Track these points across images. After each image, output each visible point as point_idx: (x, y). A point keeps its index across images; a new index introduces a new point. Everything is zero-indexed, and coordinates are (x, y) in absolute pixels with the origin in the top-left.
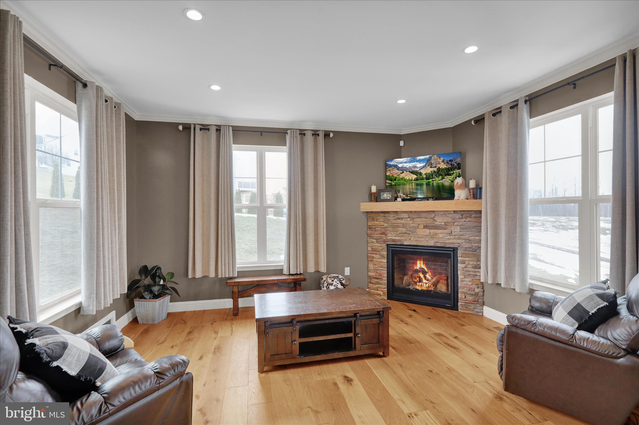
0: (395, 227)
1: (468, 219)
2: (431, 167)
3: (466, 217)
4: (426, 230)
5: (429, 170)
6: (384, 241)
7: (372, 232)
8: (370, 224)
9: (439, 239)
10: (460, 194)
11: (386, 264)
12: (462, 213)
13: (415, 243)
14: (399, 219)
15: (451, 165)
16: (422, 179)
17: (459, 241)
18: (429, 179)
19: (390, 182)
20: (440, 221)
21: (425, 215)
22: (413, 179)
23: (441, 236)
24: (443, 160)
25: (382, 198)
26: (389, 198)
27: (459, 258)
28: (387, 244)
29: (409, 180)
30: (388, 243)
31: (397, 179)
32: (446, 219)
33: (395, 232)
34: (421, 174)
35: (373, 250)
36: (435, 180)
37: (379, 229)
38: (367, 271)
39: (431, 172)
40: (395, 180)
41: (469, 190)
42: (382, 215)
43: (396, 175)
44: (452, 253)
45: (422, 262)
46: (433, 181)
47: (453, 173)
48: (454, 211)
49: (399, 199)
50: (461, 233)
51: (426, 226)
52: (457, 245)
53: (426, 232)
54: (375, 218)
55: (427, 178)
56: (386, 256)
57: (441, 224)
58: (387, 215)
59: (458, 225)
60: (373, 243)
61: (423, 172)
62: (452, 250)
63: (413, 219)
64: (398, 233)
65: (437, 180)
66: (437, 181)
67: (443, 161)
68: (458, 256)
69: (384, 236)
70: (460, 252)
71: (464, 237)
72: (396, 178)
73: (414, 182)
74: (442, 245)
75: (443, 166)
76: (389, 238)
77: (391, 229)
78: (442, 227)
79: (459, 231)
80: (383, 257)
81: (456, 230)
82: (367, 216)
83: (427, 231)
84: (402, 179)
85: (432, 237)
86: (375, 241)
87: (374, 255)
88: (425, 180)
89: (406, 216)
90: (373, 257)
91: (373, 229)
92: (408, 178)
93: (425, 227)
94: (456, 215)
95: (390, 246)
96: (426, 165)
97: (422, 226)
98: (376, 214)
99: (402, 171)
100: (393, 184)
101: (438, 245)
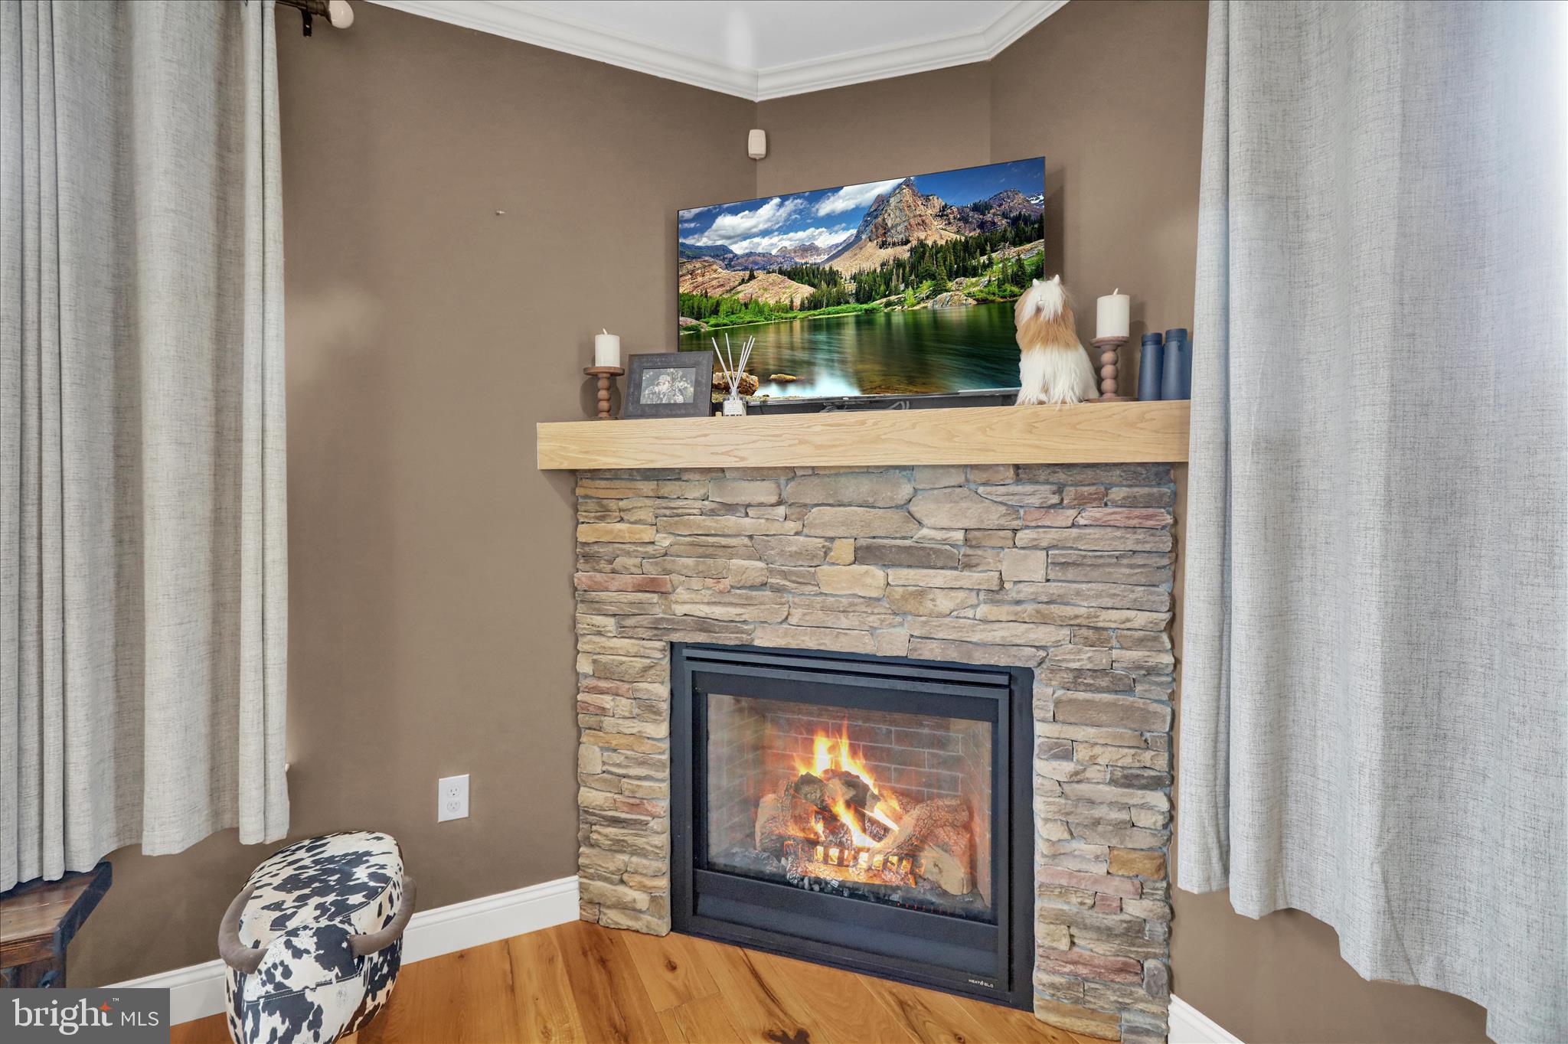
0: (706, 549)
1: (1092, 513)
2: (883, 245)
3: (1081, 503)
4: (867, 572)
5: (873, 258)
6: (657, 628)
7: (598, 577)
8: (585, 533)
9: (935, 622)
11: (666, 745)
12: (1061, 476)
13: (810, 643)
14: (730, 508)
15: (982, 225)
16: (840, 300)
17: (1043, 634)
18: (869, 298)
19: (693, 322)
20: (940, 521)
21: (863, 488)
22: (797, 302)
23: (944, 603)
24: (944, 208)
25: (646, 397)
26: (680, 399)
27: (1039, 728)
28: (672, 644)
29: (780, 308)
30: (676, 637)
31: (723, 308)
32: (974, 513)
33: (709, 582)
34: (832, 278)
35: (603, 672)
36: (900, 302)
37: (630, 562)
38: (573, 782)
39: (883, 265)
40: (715, 311)
41: (1098, 349)
42: (647, 487)
43: (719, 291)
44: (1002, 696)
45: (844, 744)
46: (888, 305)
47: (990, 264)
48: (1017, 467)
49: (734, 405)
50: (1054, 588)
51: (868, 548)
52: (1030, 658)
53: (869, 580)
54: (613, 505)
55: (864, 295)
56: (665, 706)
57: (944, 542)
58: (669, 488)
59: (1035, 548)
60: (599, 633)
61: (846, 267)
62: (1003, 680)
63: (799, 510)
64: (725, 584)
65: (911, 300)
66: (908, 304)
67: (942, 214)
68: (1037, 713)
69: (655, 598)
70: (1044, 694)
71: (1069, 611)
72: (718, 304)
73: (801, 315)
74: (953, 655)
75: (940, 235)
76: (680, 610)
77: (690, 562)
78: (951, 556)
79: (1040, 576)
80: (648, 708)
81: (1028, 573)
82: (573, 491)
83: (874, 577)
84: (746, 305)
85: (901, 609)
86: (610, 624)
87: (607, 701)
88: (853, 305)
89: (763, 491)
90: (603, 711)
91: (603, 565)
92: (772, 302)
93: (865, 554)
94: (1029, 488)
95: (687, 652)
96: (858, 237)
97: (844, 550)
98: (617, 484)
99: (748, 273)
100: (705, 328)
101: (931, 652)
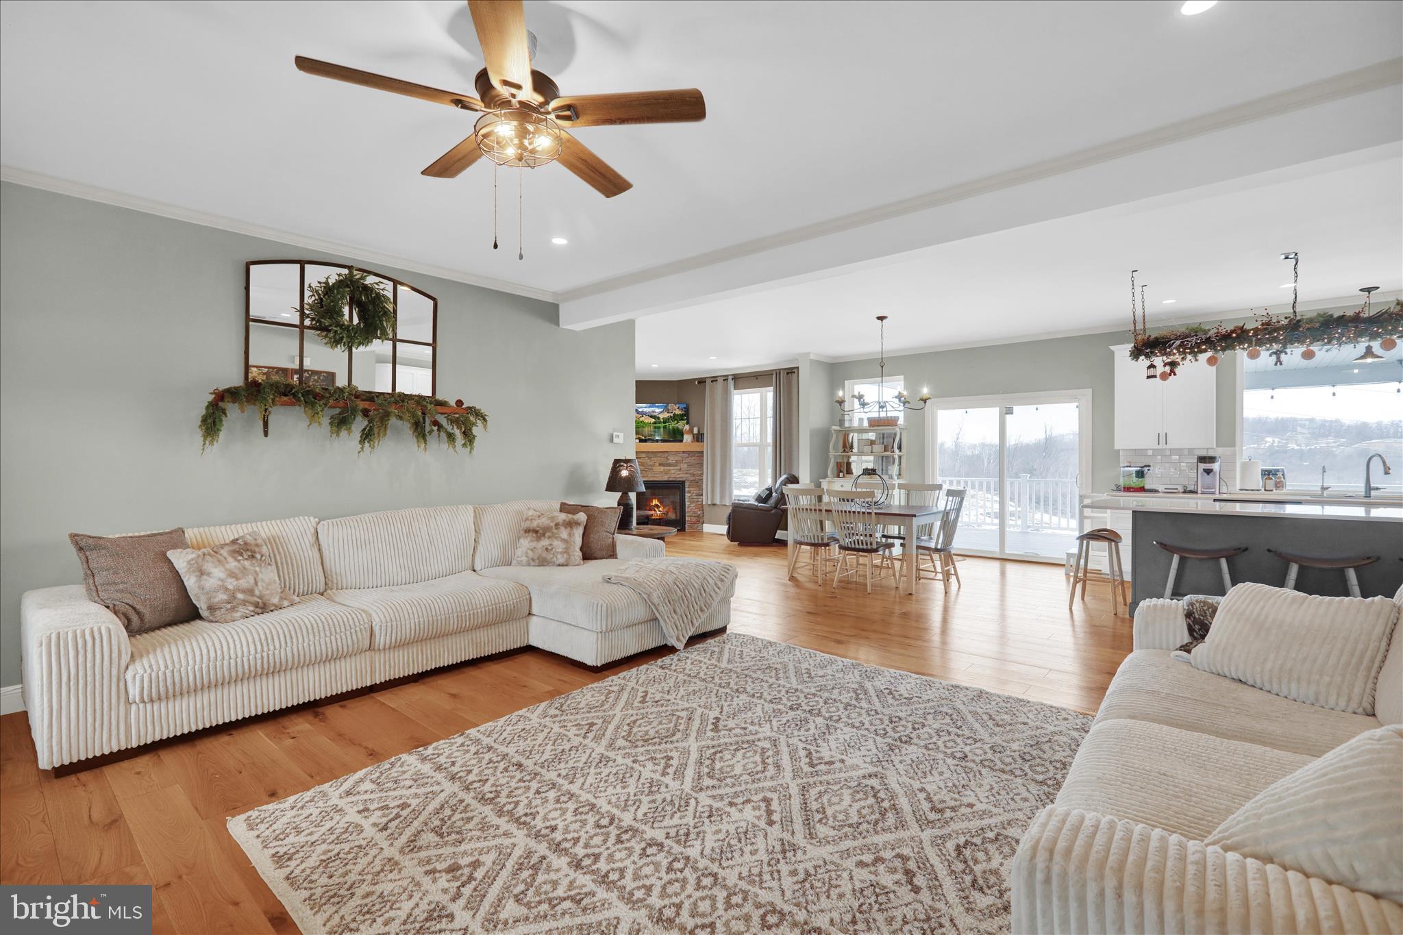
1: (692, 458)
2: (668, 413)
5: (666, 415)
9: (671, 474)
10: (687, 438)
12: (688, 453)
13: (651, 479)
16: (660, 423)
17: (686, 475)
18: (666, 423)
20: (672, 459)
21: (661, 454)
22: (652, 422)
23: (673, 472)
24: (678, 407)
27: (686, 489)
29: (649, 423)
32: (676, 458)
34: (659, 418)
36: (670, 424)
39: (668, 417)
41: (693, 435)
44: (681, 485)
46: (668, 424)
48: (682, 451)
50: (688, 469)
52: (685, 479)
55: (664, 422)
57: (672, 462)
59: (686, 463)
61: (661, 416)
62: (681, 482)
63: (650, 458)
66: (673, 425)
68: (686, 487)
70: (687, 484)
71: (691, 472)
73: (653, 425)
74: (674, 479)
75: (678, 412)
78: (674, 465)
79: (686, 467)
81: (684, 466)
83: (662, 468)
84: (642, 422)
85: (666, 472)
88: (662, 424)
89: (644, 455)
92: (647, 422)
93: (661, 465)
94: (684, 455)
96: (663, 411)
97: (658, 464)
99: (642, 415)
101: (671, 479)
